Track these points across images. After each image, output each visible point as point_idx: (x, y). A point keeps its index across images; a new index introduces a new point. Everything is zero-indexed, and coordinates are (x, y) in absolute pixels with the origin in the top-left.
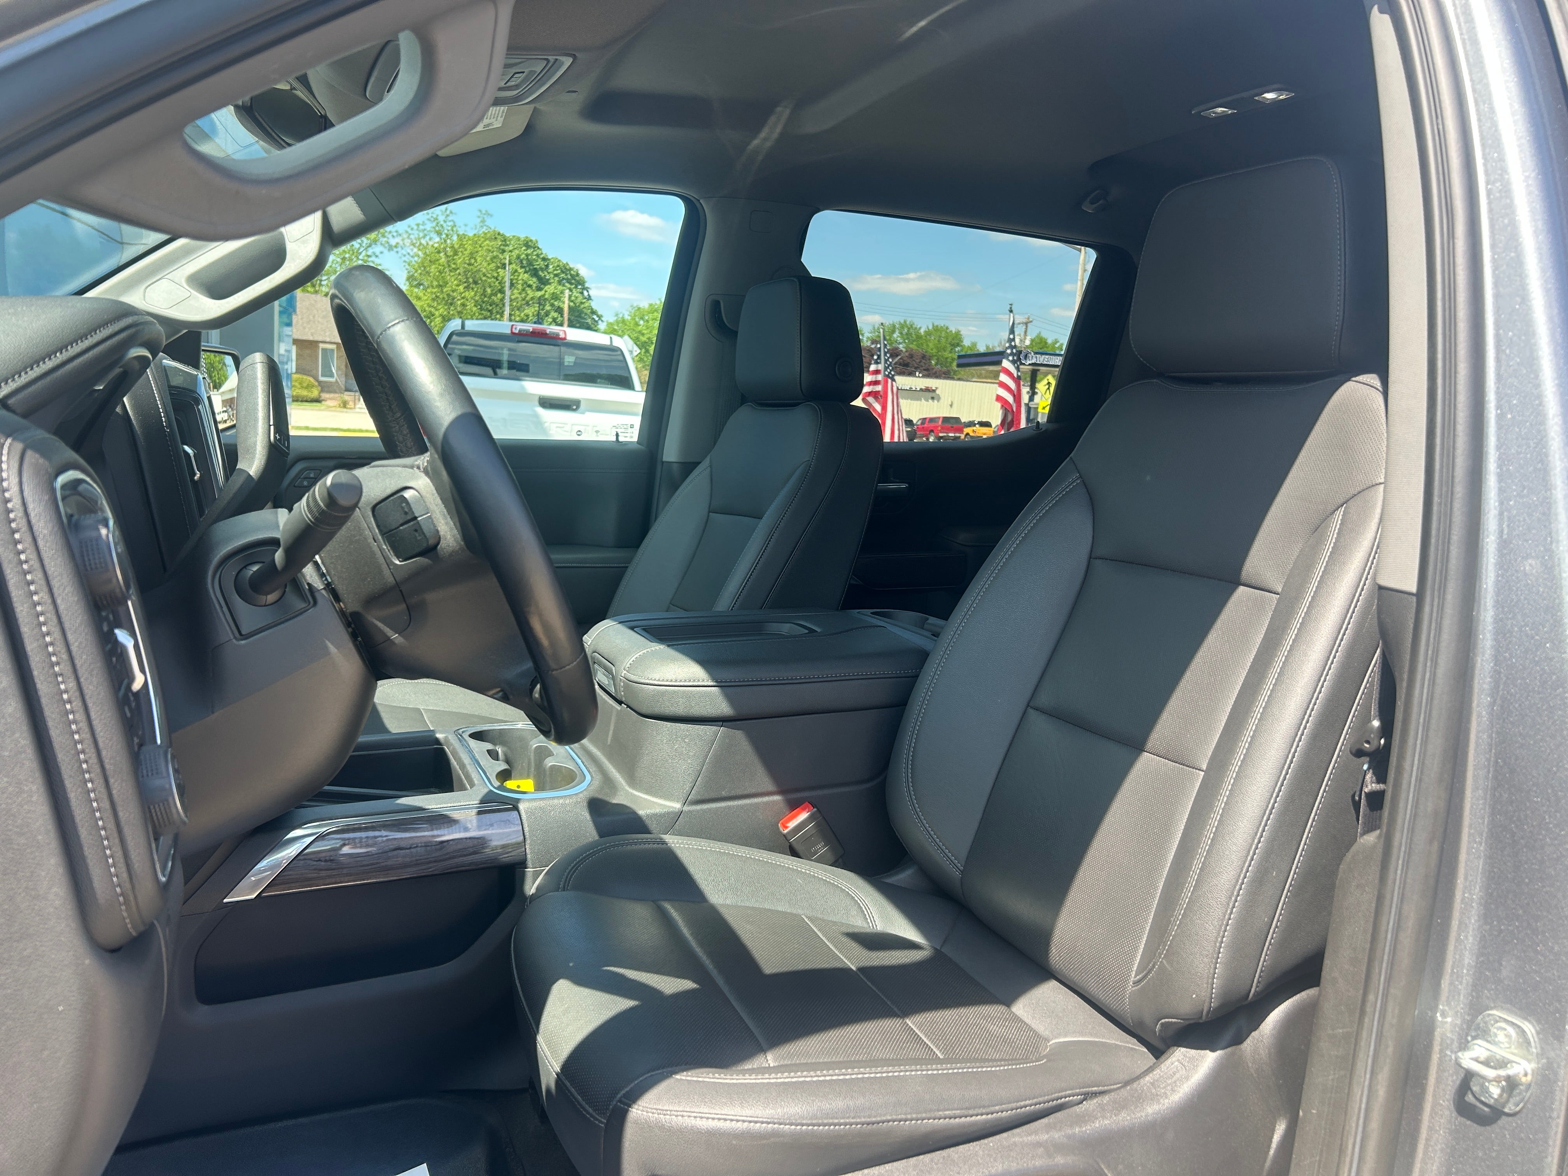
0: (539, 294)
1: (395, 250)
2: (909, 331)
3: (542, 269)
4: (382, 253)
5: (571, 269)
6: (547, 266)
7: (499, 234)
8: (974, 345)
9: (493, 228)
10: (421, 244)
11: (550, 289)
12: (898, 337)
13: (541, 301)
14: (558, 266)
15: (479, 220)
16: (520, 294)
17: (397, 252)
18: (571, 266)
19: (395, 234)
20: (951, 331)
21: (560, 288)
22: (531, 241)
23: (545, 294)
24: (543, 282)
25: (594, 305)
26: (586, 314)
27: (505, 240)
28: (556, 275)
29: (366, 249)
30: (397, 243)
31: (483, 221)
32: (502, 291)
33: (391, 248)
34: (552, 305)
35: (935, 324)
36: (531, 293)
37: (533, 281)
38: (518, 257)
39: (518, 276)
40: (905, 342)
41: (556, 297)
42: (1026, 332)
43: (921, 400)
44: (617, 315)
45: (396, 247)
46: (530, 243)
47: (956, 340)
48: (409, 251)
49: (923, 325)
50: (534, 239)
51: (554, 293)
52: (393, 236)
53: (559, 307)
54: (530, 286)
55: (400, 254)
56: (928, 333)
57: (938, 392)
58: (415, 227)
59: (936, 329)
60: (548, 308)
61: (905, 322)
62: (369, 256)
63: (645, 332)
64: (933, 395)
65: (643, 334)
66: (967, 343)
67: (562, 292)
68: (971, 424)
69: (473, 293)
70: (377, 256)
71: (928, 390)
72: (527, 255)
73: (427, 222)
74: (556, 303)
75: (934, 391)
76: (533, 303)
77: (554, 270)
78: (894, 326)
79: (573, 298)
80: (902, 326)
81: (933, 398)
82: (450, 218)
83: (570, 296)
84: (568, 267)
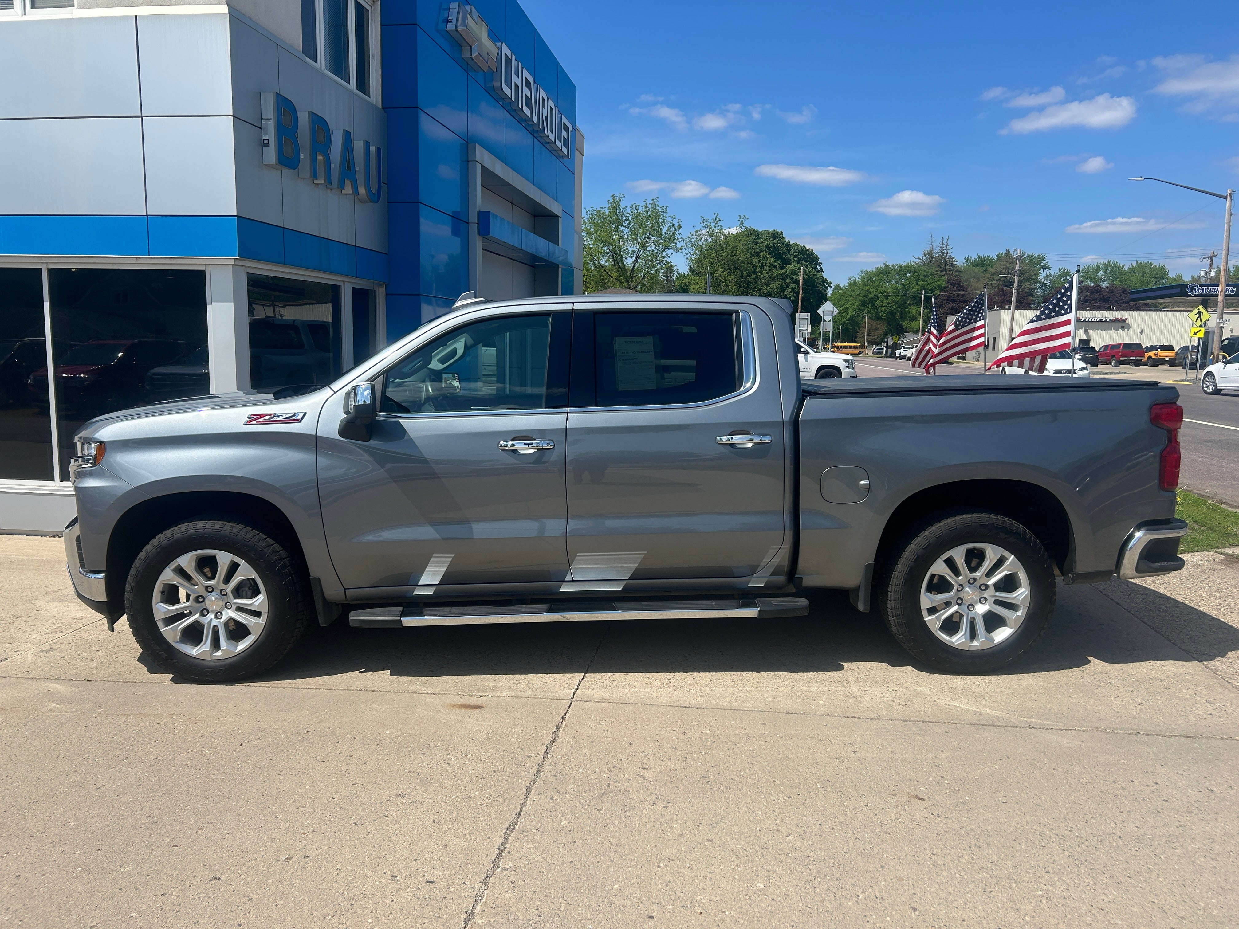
0: (782, 271)
1: (681, 251)
2: (1113, 270)
3: (785, 253)
4: (672, 254)
5: (807, 250)
6: (790, 250)
7: (754, 231)
8: (1180, 277)
9: (749, 227)
10: (698, 244)
11: (790, 267)
12: (1102, 275)
13: (784, 277)
14: (797, 249)
15: (739, 223)
16: (767, 273)
17: (682, 252)
18: (807, 248)
19: (680, 240)
20: (1156, 266)
21: (798, 266)
22: (777, 233)
23: (786, 271)
24: (787, 262)
25: (824, 275)
26: (817, 283)
27: (758, 235)
28: (795, 256)
29: (662, 253)
30: (682, 246)
31: (742, 223)
32: (755, 272)
33: (678, 250)
34: (792, 279)
35: (1139, 262)
36: (775, 272)
37: (778, 263)
38: (767, 246)
39: (767, 260)
40: (1109, 280)
41: (795, 272)
42: (1211, 265)
43: (1111, 330)
44: (850, 279)
45: (681, 249)
46: (776, 235)
47: (1161, 273)
48: (690, 251)
49: (1127, 264)
50: (779, 231)
51: (792, 270)
52: (679, 242)
53: (796, 280)
54: (775, 267)
55: (684, 253)
56: (1132, 271)
57: (1127, 322)
58: (694, 233)
59: (1140, 265)
60: (788, 281)
61: (1109, 262)
62: (664, 257)
63: (871, 290)
64: (1123, 325)
65: (870, 292)
66: (1172, 275)
67: (799, 269)
68: (1154, 348)
69: (733, 276)
70: (669, 257)
71: (1117, 320)
72: (773, 245)
73: (702, 228)
74: (794, 277)
75: (1124, 321)
76: (778, 279)
77: (794, 253)
78: (1098, 266)
79: (807, 272)
80: (1106, 266)
81: (1123, 328)
82: (719, 224)
83: (805, 271)
84: (804, 249)
